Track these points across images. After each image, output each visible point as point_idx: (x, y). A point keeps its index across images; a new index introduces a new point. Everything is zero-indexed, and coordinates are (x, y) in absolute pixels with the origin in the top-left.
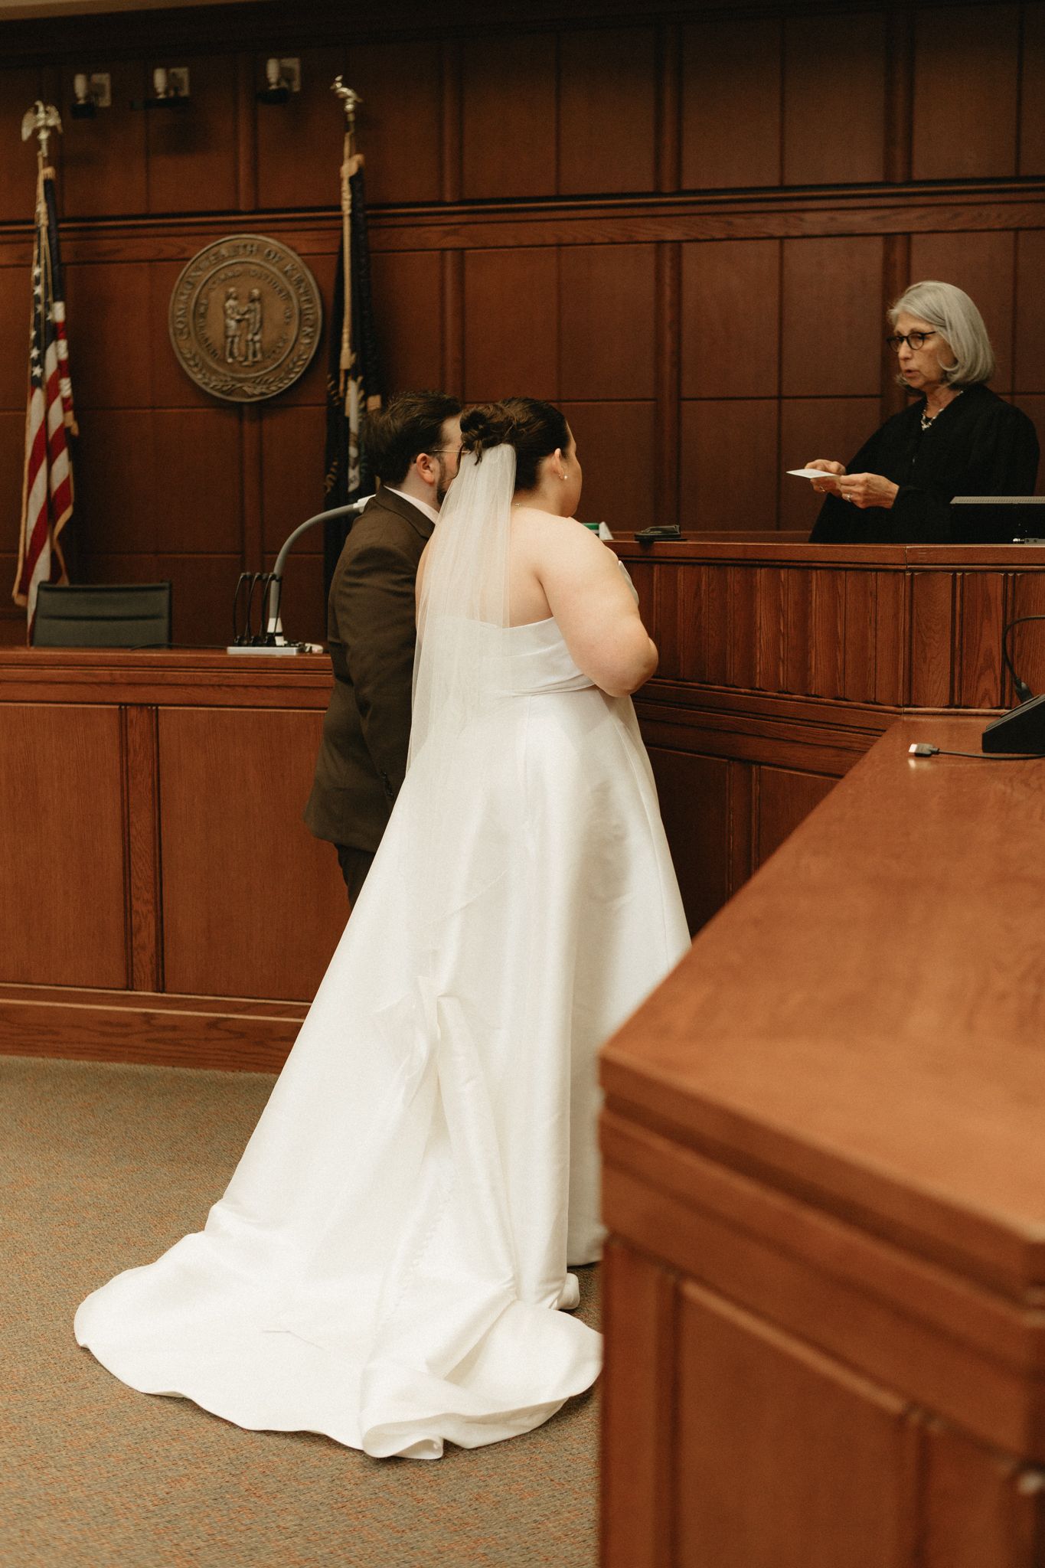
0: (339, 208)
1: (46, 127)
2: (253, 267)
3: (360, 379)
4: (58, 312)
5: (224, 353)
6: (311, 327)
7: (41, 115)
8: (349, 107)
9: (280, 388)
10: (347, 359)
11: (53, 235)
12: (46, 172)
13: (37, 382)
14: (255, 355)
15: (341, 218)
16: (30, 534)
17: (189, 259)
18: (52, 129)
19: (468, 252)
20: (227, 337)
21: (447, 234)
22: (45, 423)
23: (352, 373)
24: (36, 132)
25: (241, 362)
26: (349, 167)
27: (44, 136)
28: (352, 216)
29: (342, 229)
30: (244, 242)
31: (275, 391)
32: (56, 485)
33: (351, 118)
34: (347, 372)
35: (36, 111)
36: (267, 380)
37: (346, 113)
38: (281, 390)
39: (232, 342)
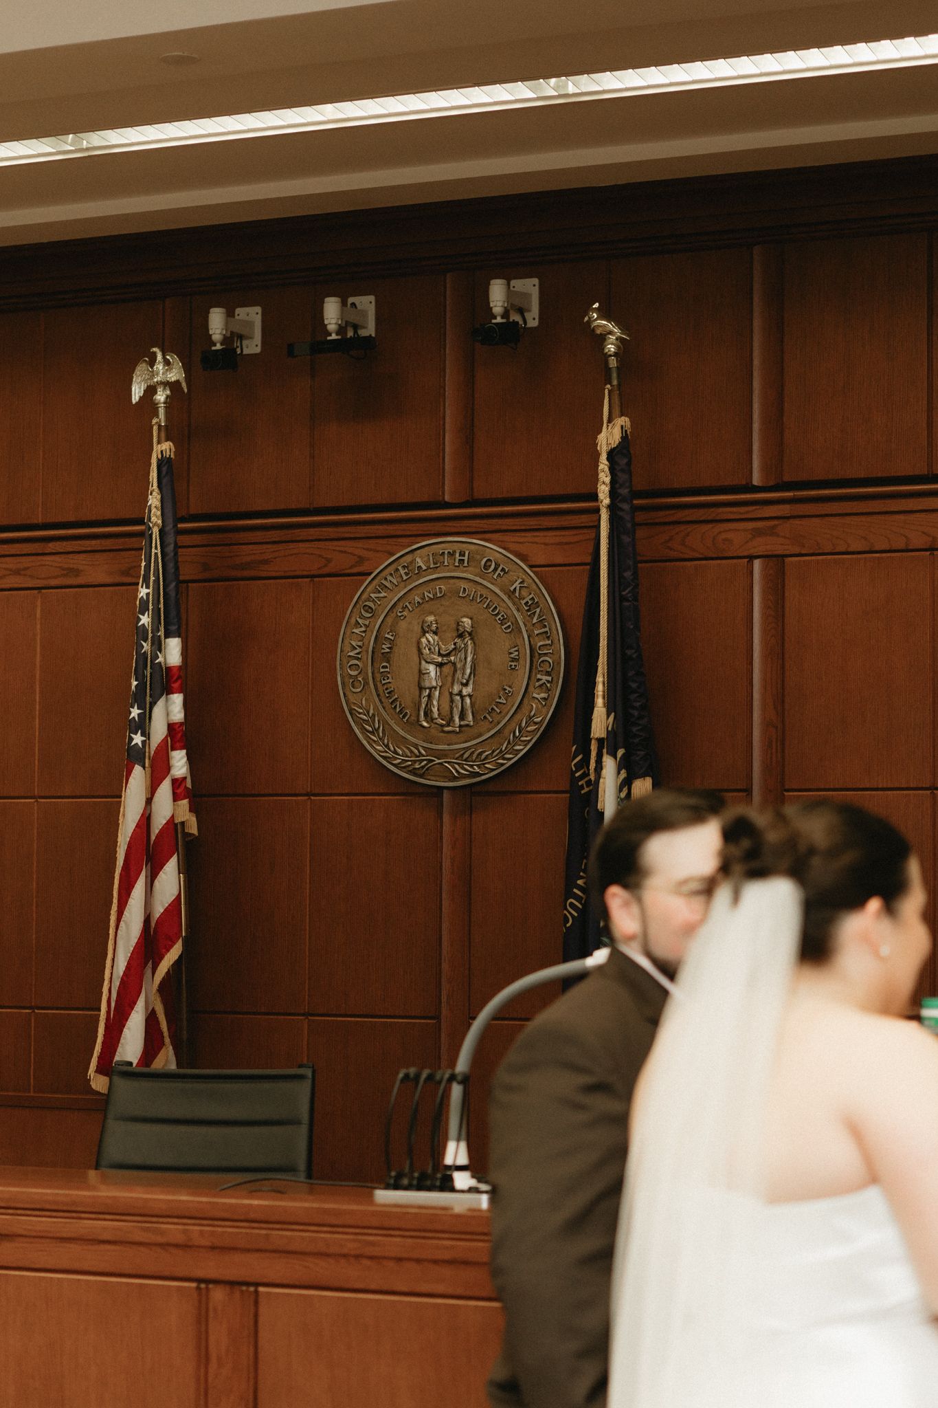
0: (594, 497)
1: (166, 384)
2: (463, 585)
3: (620, 752)
4: (173, 652)
5: (418, 716)
6: (548, 674)
7: (159, 367)
8: (611, 348)
9: (502, 765)
10: (601, 721)
11: (170, 539)
12: (163, 448)
13: (136, 755)
14: (462, 717)
15: (597, 511)
16: (116, 983)
17: (370, 574)
18: (174, 386)
19: (788, 560)
20: (421, 689)
21: (758, 533)
22: (146, 820)
23: (609, 744)
24: (151, 391)
25: (442, 726)
26: (609, 437)
27: (161, 396)
28: (611, 507)
29: (598, 527)
30: (448, 548)
31: (493, 770)
32: (159, 910)
33: (613, 362)
34: (600, 741)
35: (152, 363)
36: (480, 754)
37: (607, 356)
38: (503, 768)
39: (429, 696)
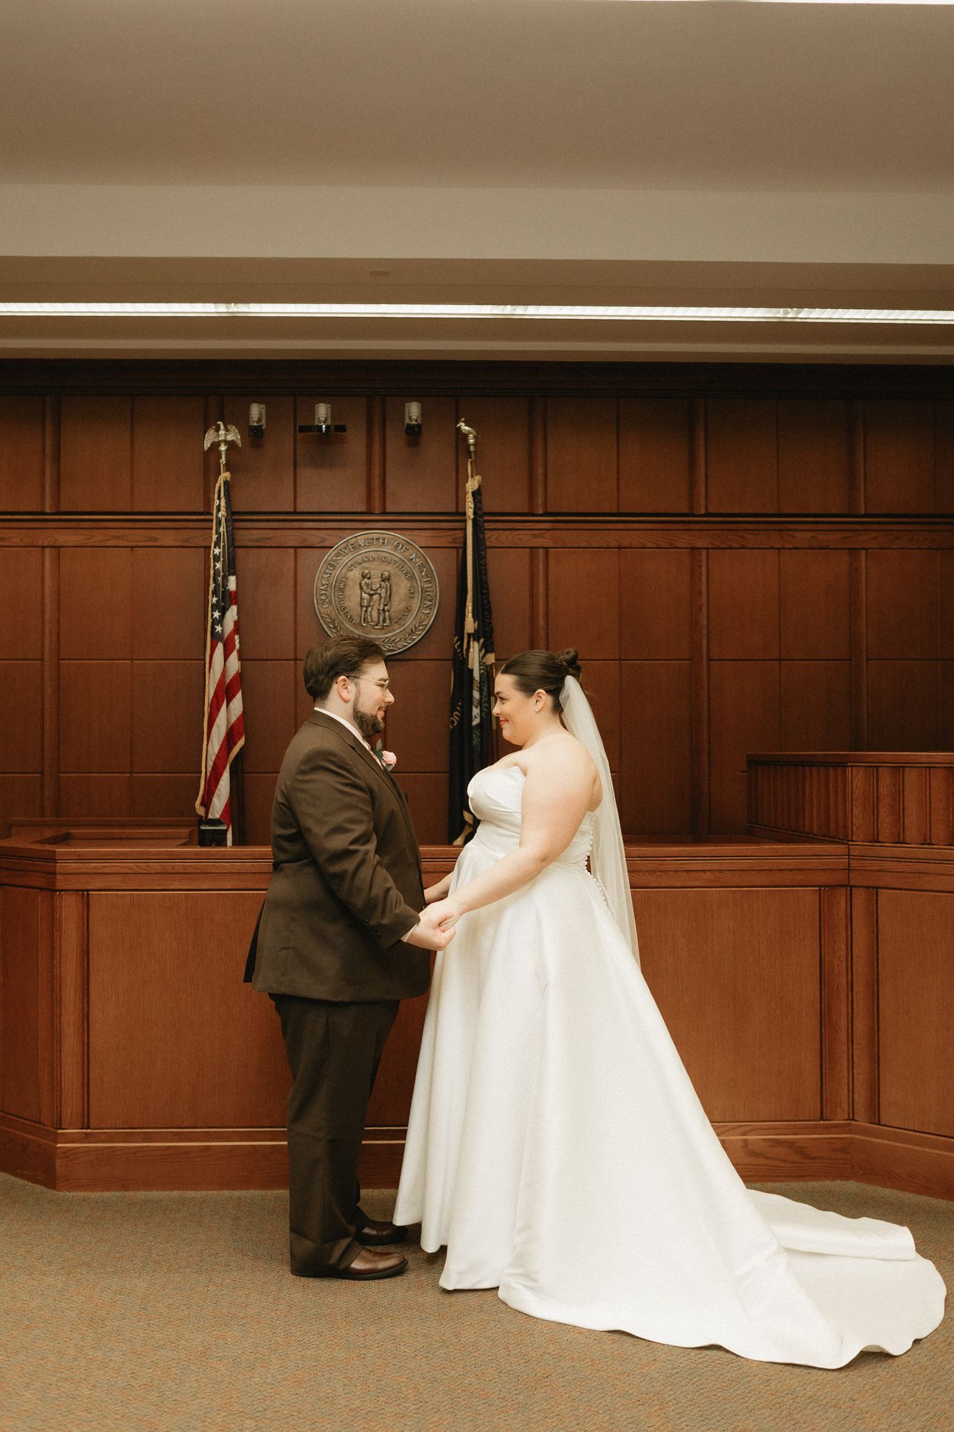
0: (464, 514)
1: (226, 442)
2: (385, 554)
3: (482, 640)
4: (232, 583)
5: (361, 620)
6: (430, 601)
7: (222, 432)
8: (471, 441)
9: (406, 646)
10: (470, 625)
11: (230, 523)
12: (225, 475)
13: (216, 637)
14: (384, 621)
15: (465, 521)
17: (332, 547)
18: (231, 445)
19: (550, 550)
20: (362, 606)
21: (535, 536)
22: (224, 674)
23: (475, 636)
24: (215, 445)
25: (374, 626)
26: (472, 484)
27: (223, 448)
28: (474, 521)
29: (465, 529)
31: (400, 648)
32: (234, 719)
33: (472, 449)
34: (469, 635)
35: (218, 429)
36: (394, 640)
37: (469, 445)
38: (406, 648)
39: (366, 611)
